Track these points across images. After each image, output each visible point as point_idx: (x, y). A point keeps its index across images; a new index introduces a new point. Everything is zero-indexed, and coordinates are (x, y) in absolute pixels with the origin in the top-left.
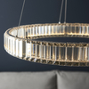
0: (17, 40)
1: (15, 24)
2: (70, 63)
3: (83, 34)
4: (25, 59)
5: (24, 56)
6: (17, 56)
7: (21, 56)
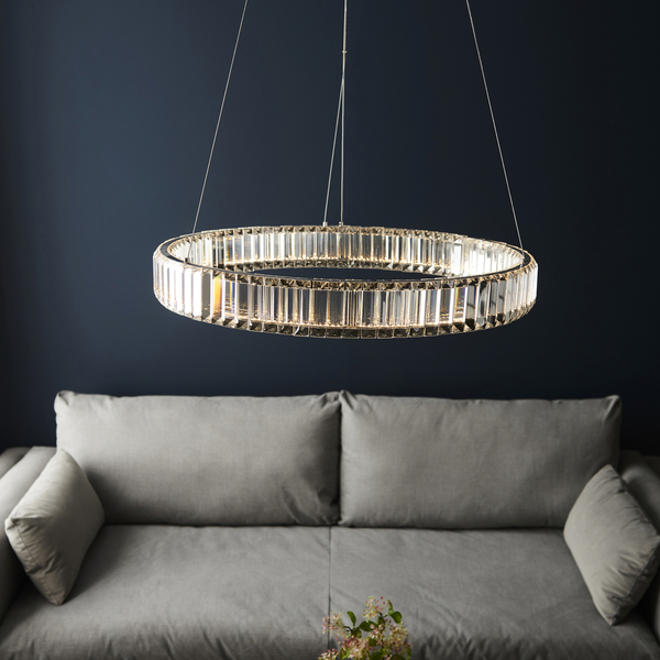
0: (189, 270)
1: (180, 225)
2: (321, 331)
3: (395, 259)
4: (209, 320)
5: (205, 313)
6: (187, 313)
7: (197, 314)
